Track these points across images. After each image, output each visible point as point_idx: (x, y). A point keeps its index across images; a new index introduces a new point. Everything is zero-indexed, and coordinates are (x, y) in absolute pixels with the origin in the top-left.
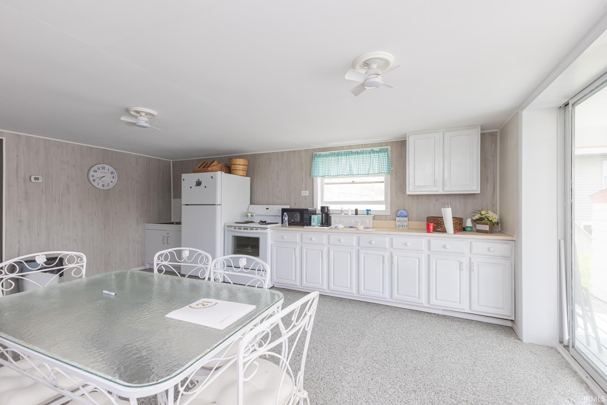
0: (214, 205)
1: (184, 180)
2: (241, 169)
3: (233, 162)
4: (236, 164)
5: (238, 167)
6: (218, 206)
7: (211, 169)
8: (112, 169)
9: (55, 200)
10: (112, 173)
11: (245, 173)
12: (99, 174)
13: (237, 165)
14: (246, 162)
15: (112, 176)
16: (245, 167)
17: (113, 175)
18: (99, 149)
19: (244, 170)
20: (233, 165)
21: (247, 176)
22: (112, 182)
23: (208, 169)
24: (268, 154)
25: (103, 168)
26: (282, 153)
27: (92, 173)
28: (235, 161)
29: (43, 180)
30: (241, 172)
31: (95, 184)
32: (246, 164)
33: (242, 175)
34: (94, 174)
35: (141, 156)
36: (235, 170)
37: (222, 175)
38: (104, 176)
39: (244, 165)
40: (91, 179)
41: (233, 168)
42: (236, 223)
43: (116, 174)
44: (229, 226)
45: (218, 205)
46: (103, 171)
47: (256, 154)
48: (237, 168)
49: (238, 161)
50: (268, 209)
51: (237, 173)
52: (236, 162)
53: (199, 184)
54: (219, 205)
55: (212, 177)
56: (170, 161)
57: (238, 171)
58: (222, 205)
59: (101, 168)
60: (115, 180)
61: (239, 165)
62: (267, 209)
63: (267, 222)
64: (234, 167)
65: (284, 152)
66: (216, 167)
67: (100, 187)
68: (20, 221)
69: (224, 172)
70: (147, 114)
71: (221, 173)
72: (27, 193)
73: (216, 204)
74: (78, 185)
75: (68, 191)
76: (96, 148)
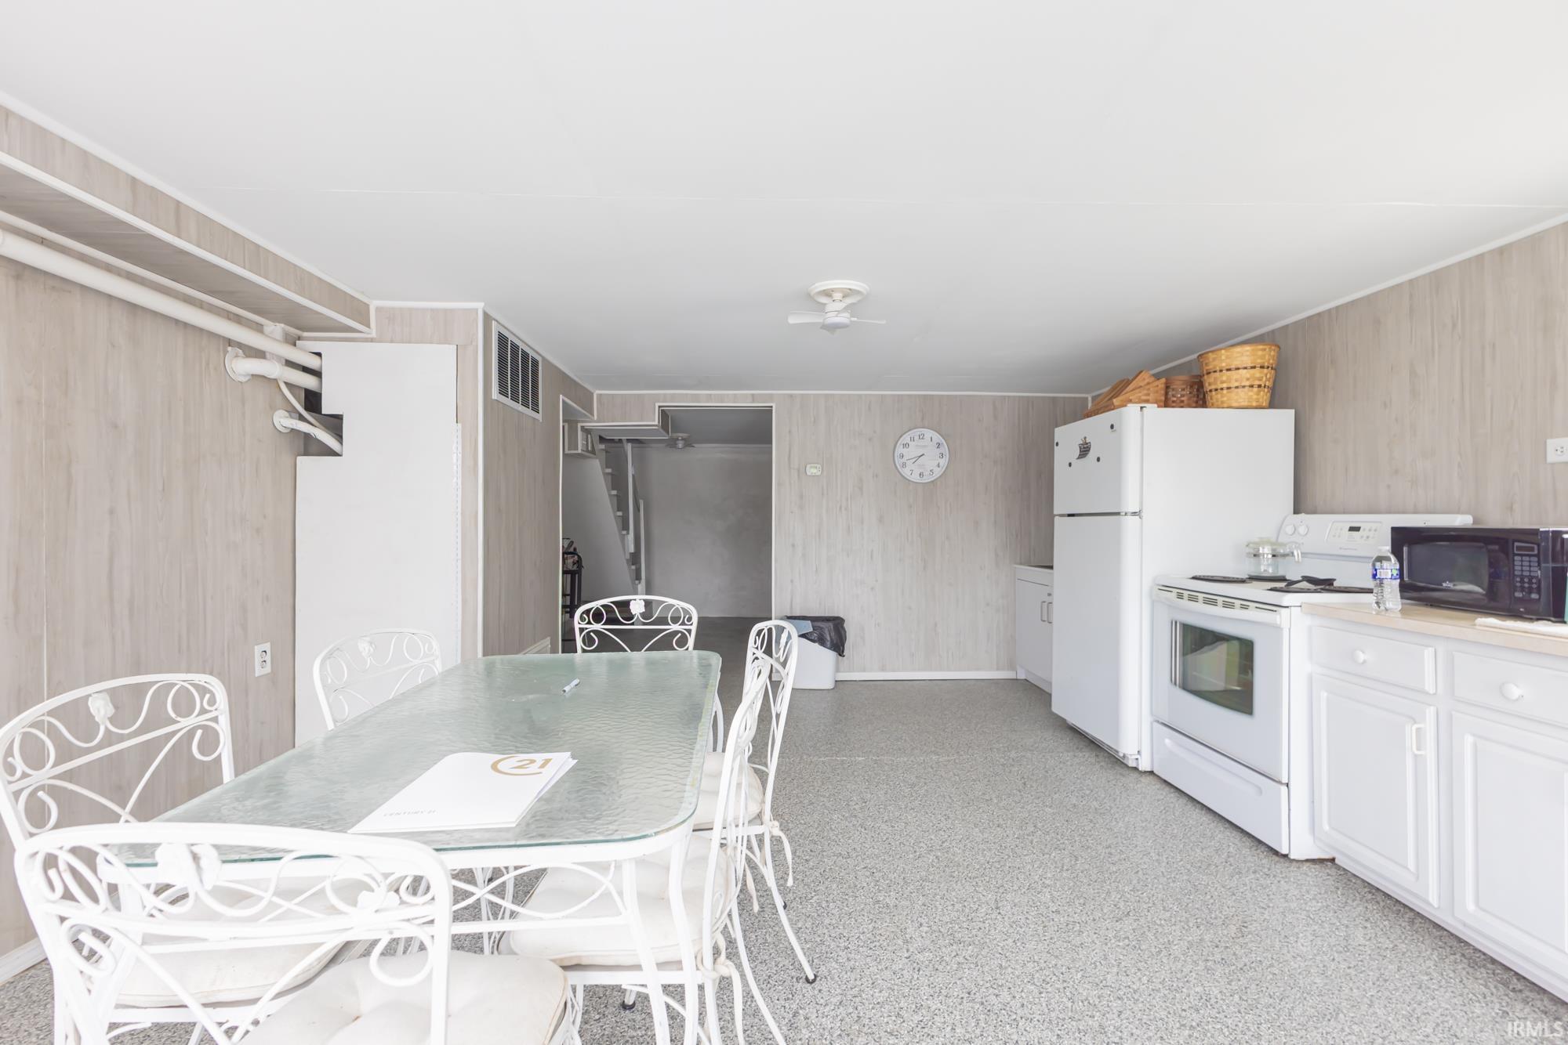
0: (1118, 514)
1: (1057, 444)
2: (1236, 384)
3: (1206, 364)
4: (1218, 369)
5: (1224, 378)
6: (1130, 518)
7: (1122, 401)
8: (937, 438)
9: (841, 508)
10: (939, 445)
11: (1264, 397)
12: (911, 452)
13: (1221, 371)
14: (1260, 353)
15: (938, 451)
16: (1257, 373)
17: (941, 450)
18: (915, 395)
19: (1252, 386)
20: (1209, 373)
21: (1272, 405)
22: (939, 466)
23: (1113, 403)
24: (1369, 300)
25: (921, 437)
26: (1437, 279)
27: (900, 450)
28: (1214, 359)
29: (822, 469)
30: (1243, 396)
31: (906, 472)
32: (1259, 361)
33: (1245, 404)
34: (905, 451)
35: (1004, 397)
36: (1214, 393)
37: (1142, 416)
38: (923, 455)
39: (1253, 367)
40: (899, 462)
41: (1207, 384)
42: (1194, 578)
43: (945, 449)
44: (1167, 588)
45: (1126, 514)
46: (922, 443)
47: (1319, 314)
48: (1222, 382)
49: (1223, 357)
50: (1357, 529)
51: (1223, 402)
52: (1216, 363)
53: (1085, 450)
54: (1134, 514)
55: (1112, 427)
56: (1087, 398)
57: (1225, 391)
58: (1143, 514)
59: (916, 438)
60: (944, 462)
61: (1228, 370)
62: (1352, 529)
63: (1336, 584)
64: (1212, 380)
65: (1448, 267)
66: (1145, 392)
67: (915, 478)
68: (793, 546)
69: (1156, 405)
70: (848, 293)
71: (1142, 408)
72: (801, 497)
73: (1123, 510)
74: (877, 476)
75: (861, 489)
76: (910, 396)
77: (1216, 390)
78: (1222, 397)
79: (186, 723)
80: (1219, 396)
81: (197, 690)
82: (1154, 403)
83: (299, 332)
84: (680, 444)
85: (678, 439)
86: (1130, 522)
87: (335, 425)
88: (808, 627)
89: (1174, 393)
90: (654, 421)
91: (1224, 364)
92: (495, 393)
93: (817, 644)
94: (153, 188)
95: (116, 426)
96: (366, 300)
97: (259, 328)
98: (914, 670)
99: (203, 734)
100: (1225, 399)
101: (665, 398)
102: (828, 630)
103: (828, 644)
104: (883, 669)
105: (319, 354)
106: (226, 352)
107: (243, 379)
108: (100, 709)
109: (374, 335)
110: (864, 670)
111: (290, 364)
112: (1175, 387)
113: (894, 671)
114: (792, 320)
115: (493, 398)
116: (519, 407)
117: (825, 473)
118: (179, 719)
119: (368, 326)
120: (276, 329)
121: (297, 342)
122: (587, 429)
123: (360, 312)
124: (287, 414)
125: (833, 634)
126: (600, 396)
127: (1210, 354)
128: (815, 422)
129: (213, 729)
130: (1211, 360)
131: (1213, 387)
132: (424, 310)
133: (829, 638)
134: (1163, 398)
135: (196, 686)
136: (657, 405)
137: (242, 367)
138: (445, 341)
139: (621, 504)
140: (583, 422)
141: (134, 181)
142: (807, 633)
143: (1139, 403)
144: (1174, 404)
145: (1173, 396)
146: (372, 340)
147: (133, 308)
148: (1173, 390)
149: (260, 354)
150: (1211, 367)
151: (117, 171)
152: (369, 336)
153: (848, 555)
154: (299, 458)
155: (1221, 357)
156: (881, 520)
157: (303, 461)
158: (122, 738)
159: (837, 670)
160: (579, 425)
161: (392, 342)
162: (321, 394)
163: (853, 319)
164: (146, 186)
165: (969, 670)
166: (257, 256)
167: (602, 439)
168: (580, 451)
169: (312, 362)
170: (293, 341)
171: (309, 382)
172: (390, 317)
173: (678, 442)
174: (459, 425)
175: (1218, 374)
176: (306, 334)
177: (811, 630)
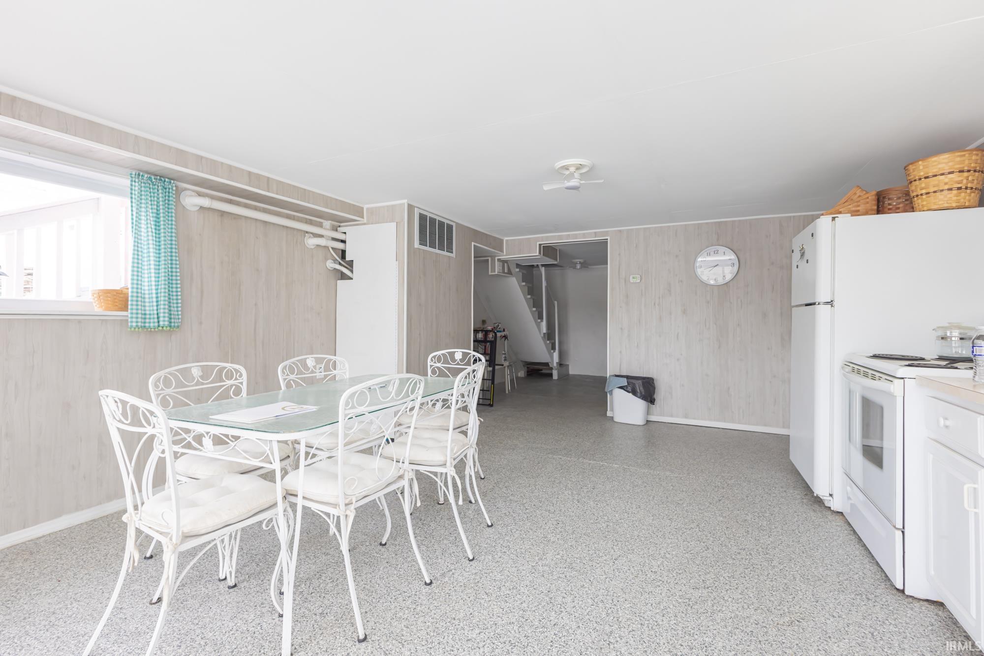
0: (814, 304)
1: (794, 250)
2: (935, 189)
4: (917, 178)
5: (923, 185)
6: (821, 306)
8: (728, 252)
9: (655, 304)
10: (730, 258)
12: (708, 263)
13: (920, 179)
14: (958, 159)
15: (730, 262)
17: (732, 261)
22: (730, 272)
25: (716, 252)
27: (699, 262)
29: (641, 278)
31: (704, 278)
32: (958, 166)
34: (703, 263)
37: (834, 223)
38: (717, 264)
39: (952, 172)
40: (698, 271)
43: (735, 260)
44: (848, 364)
45: (819, 303)
46: (716, 256)
49: (921, 167)
53: (802, 255)
54: (827, 303)
55: (812, 235)
57: (924, 197)
58: (834, 303)
59: (712, 253)
60: (734, 269)
67: (711, 282)
68: (622, 329)
69: (849, 215)
70: (579, 167)
71: (834, 219)
72: (627, 296)
73: (817, 300)
74: (681, 281)
75: (670, 291)
76: (707, 223)
77: (917, 196)
78: (922, 201)
79: (229, 382)
80: (920, 201)
81: (235, 371)
82: (848, 213)
83: (339, 224)
84: (578, 266)
85: (577, 263)
86: (822, 311)
87: (350, 264)
88: (624, 382)
89: (890, 202)
90: (536, 253)
91: (922, 174)
92: (417, 244)
93: (631, 394)
94: (258, 174)
95: (258, 270)
96: (361, 205)
97: (320, 225)
98: (710, 420)
99: (235, 388)
100: (925, 203)
101: (542, 239)
102: (639, 386)
103: (639, 394)
104: (686, 417)
105: (345, 233)
106: (305, 236)
107: (313, 247)
108: (196, 372)
109: (365, 221)
110: (672, 416)
111: (334, 239)
112: (891, 196)
113: (694, 419)
114: (546, 188)
115: (415, 247)
116: (437, 251)
117: (643, 280)
118: (226, 381)
119: (363, 218)
120: (327, 224)
121: (338, 228)
122: (503, 260)
123: (359, 211)
124: (332, 261)
125: (641, 388)
126: (507, 241)
127: (910, 166)
128: (636, 246)
129: (240, 387)
130: (911, 171)
131: (915, 194)
132: (384, 207)
133: (638, 391)
134: (875, 207)
135: (235, 370)
136: (538, 243)
137: (312, 242)
138: (392, 221)
139: (536, 304)
140: (499, 256)
141: (250, 173)
142: (624, 386)
143: (831, 214)
144: (890, 211)
145: (889, 204)
146: (364, 224)
147: (265, 223)
148: (889, 199)
149: (321, 236)
150: (912, 177)
151: (243, 170)
152: (363, 222)
153: (660, 336)
154: (338, 281)
155: (919, 167)
156: (684, 312)
157: (340, 282)
158: (203, 384)
159: (648, 412)
160: (497, 258)
161: (372, 224)
162: (345, 251)
163: (581, 182)
164: (255, 174)
165: (757, 424)
166: (304, 194)
167: (518, 266)
168: (496, 273)
169: (342, 237)
170: (335, 229)
171: (340, 246)
172: (371, 211)
173: (577, 265)
174: (397, 262)
175: (917, 182)
176: (342, 224)
177: (626, 384)
